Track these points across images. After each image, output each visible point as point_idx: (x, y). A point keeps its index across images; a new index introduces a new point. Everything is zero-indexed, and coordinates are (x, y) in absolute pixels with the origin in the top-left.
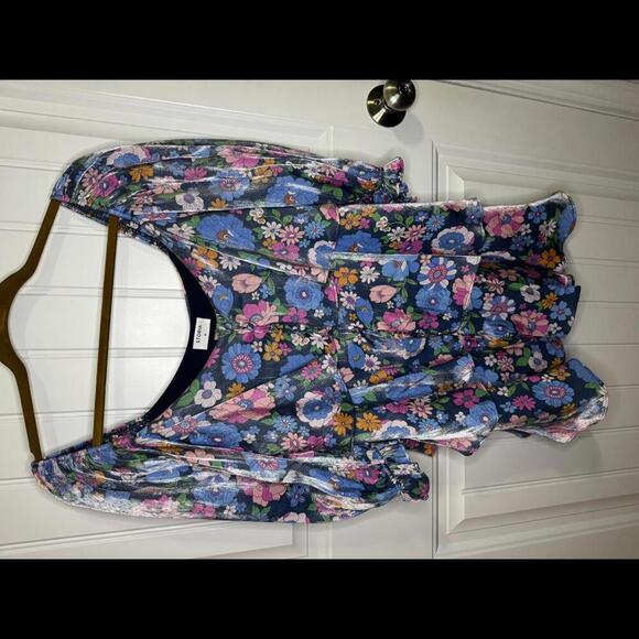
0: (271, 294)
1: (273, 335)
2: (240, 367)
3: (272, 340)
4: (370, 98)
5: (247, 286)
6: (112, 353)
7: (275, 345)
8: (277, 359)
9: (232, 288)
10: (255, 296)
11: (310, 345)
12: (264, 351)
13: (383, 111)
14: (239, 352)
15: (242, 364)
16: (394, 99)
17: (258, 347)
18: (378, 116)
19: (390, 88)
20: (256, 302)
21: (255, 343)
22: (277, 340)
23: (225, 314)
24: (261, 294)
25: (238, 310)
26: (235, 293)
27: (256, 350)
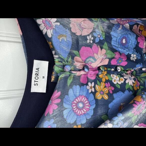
0: (102, 39)
1: (101, 76)
2: (80, 109)
3: (100, 81)
5: (83, 28)
7: (103, 84)
8: (106, 97)
9: (70, 29)
10: (90, 39)
11: (125, 83)
12: (96, 91)
14: (78, 94)
15: (81, 105)
17: (91, 88)
20: (90, 46)
21: (89, 84)
22: (104, 80)
23: (64, 56)
24: (95, 38)
25: (75, 52)
26: (73, 34)
27: (90, 91)
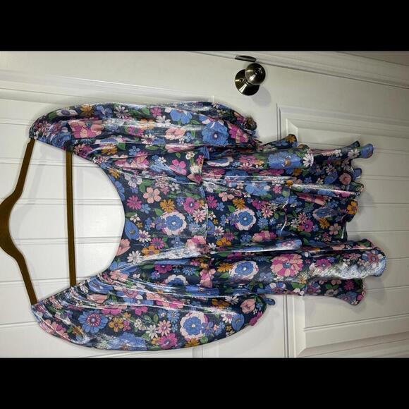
4: (237, 78)
6: (76, 241)
13: (245, 85)
16: (252, 78)
18: (243, 89)
19: (249, 71)
